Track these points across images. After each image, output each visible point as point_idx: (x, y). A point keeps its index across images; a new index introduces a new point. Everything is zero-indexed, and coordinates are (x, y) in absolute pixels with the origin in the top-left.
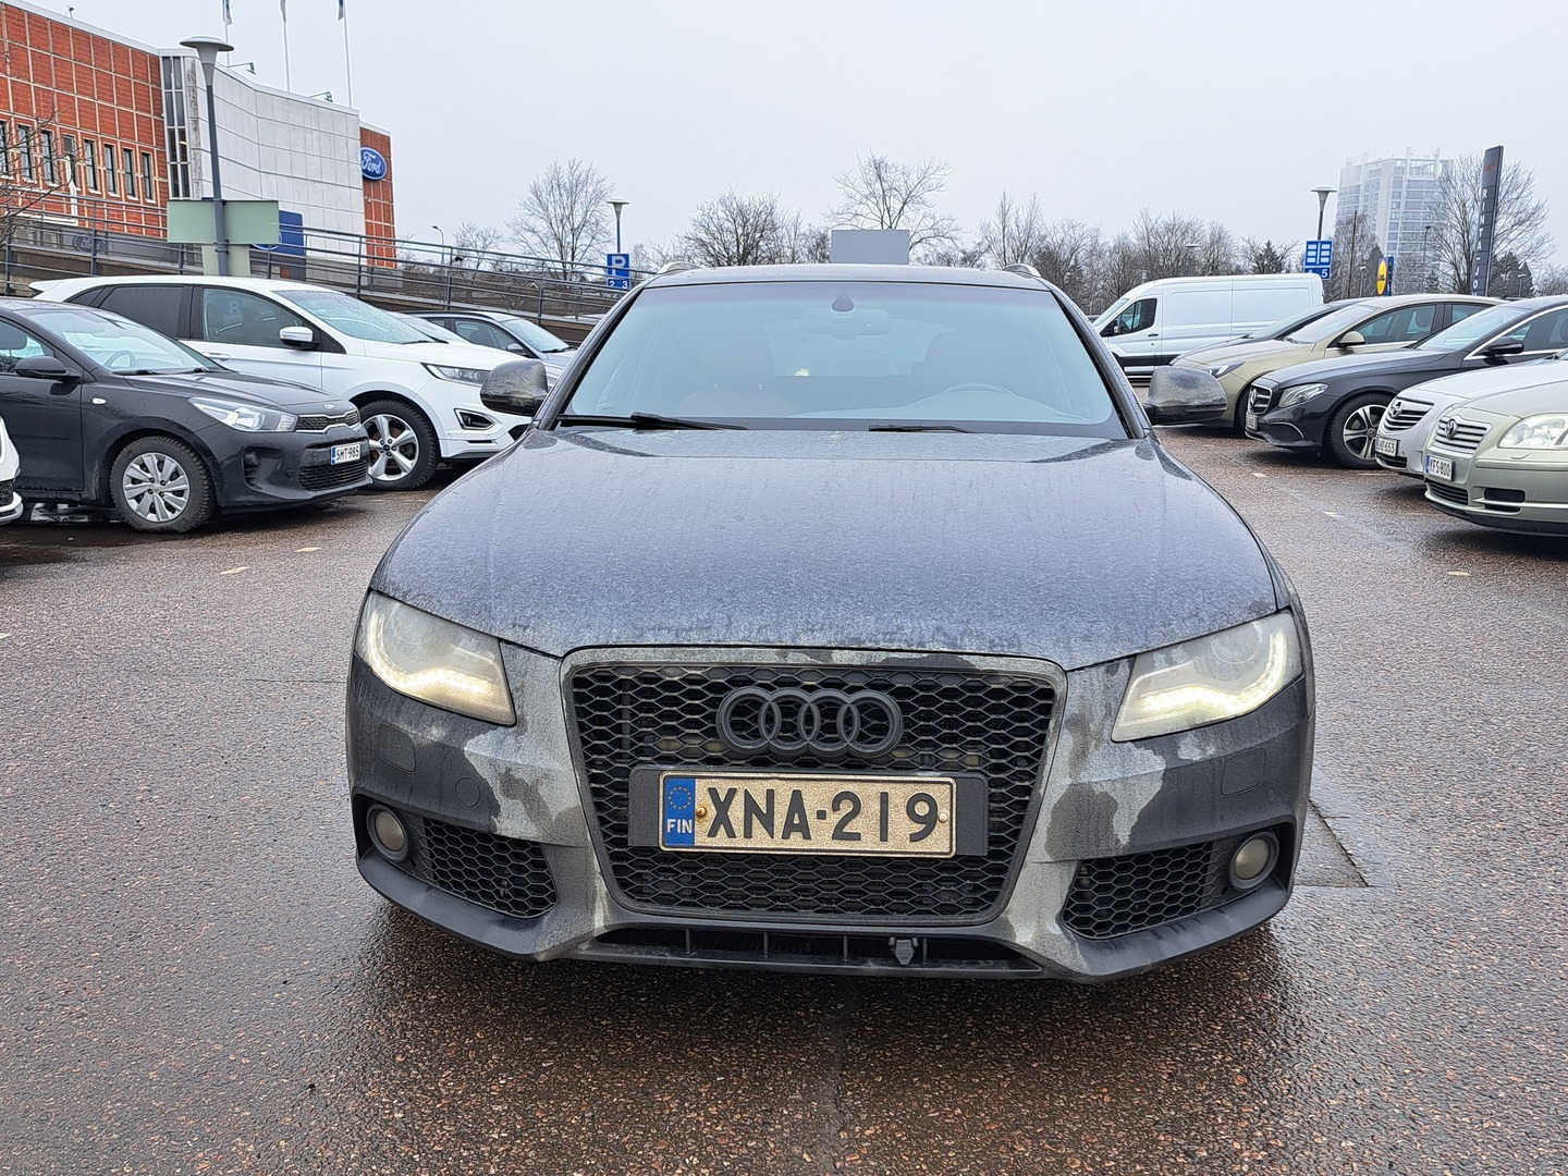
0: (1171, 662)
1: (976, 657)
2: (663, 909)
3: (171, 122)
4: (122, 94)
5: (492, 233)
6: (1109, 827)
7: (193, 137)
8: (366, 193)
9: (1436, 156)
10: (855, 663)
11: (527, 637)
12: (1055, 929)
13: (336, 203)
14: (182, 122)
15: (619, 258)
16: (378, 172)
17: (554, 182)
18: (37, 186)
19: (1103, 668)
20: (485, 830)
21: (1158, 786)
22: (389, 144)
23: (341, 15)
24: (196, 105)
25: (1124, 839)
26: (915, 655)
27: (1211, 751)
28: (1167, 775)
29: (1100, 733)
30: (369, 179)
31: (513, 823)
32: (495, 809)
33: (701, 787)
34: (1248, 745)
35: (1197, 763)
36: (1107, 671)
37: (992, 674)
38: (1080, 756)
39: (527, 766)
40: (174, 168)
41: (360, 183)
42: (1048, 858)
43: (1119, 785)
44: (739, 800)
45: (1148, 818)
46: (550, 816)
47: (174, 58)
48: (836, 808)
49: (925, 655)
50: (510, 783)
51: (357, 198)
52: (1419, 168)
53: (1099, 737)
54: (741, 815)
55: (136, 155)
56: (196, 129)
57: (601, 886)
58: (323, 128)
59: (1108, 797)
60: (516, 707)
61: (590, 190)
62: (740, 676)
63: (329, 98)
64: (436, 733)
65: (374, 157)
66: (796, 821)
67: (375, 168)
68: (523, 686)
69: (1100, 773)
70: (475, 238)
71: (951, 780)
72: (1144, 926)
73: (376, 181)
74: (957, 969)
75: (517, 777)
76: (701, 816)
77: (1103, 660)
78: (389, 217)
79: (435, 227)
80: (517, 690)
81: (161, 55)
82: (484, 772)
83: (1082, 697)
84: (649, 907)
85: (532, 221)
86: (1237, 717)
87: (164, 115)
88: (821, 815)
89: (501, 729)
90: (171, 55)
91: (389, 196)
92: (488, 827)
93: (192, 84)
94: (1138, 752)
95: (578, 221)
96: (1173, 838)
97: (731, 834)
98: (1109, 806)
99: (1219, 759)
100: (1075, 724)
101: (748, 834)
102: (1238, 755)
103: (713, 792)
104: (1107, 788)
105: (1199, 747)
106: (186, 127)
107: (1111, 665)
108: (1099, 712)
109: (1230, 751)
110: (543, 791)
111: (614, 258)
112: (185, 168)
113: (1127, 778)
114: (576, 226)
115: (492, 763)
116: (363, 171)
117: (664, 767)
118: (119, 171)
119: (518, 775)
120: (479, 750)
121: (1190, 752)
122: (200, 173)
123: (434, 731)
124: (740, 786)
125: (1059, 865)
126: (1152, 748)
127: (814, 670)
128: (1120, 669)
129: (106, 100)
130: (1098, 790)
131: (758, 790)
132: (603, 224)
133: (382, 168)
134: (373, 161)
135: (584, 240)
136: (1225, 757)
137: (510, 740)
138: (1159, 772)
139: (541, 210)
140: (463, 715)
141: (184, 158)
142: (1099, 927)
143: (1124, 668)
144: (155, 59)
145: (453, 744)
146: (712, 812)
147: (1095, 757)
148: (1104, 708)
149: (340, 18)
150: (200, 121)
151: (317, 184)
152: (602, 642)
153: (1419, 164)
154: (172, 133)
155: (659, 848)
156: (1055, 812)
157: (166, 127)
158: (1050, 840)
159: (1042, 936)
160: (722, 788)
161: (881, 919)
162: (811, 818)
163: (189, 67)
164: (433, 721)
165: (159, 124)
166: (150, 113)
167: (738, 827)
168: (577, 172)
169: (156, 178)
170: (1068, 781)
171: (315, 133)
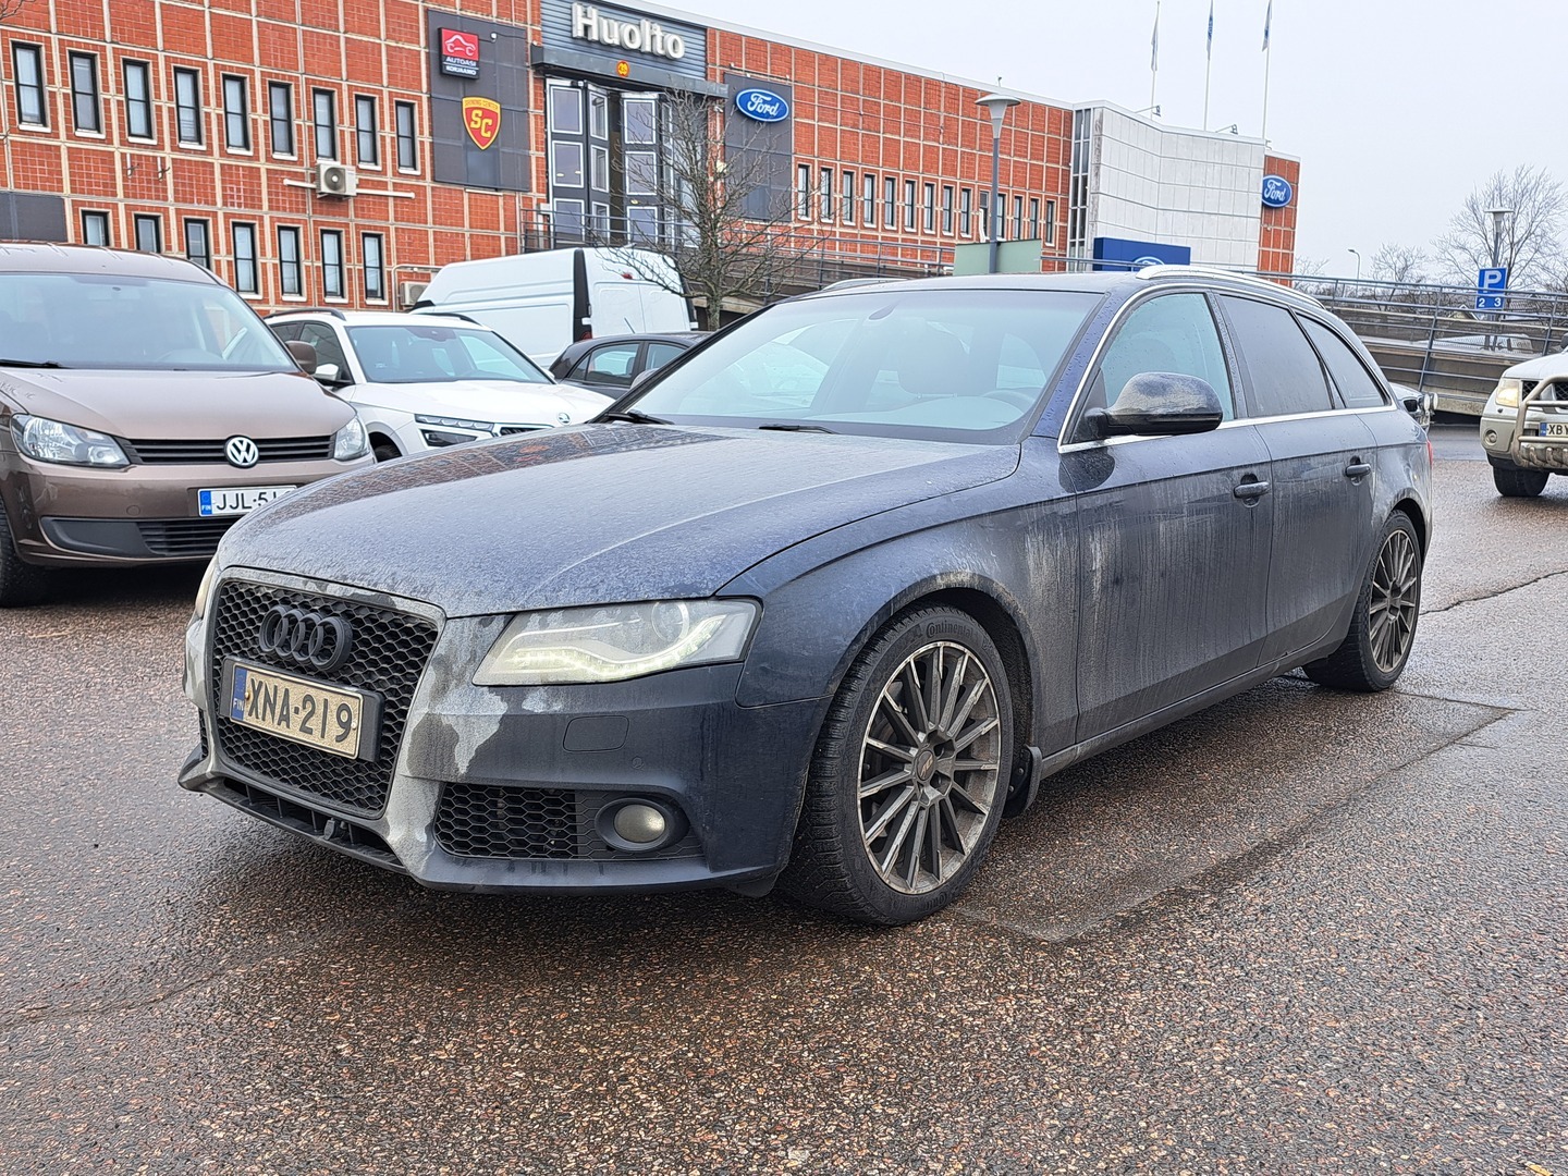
0: (544, 625)
1: (400, 599)
2: (237, 767)
3: (1076, 171)
4: (1036, 149)
5: (1415, 254)
6: (451, 756)
7: (1094, 182)
8: (1265, 220)
10: (336, 595)
12: (422, 837)
13: (1230, 234)
14: (1085, 170)
15: (1493, 273)
16: (1281, 199)
17: (1496, 193)
18: (954, 237)
19: (477, 620)
21: (495, 728)
22: (1298, 170)
23: (1266, 45)
24: (1100, 152)
25: (463, 770)
26: (369, 593)
27: (557, 707)
28: (504, 720)
29: (462, 675)
30: (1269, 206)
33: (250, 676)
34: (605, 710)
35: (537, 715)
36: (480, 623)
37: (407, 616)
38: (441, 691)
40: (1075, 212)
41: (1257, 210)
42: (408, 773)
43: (461, 721)
44: (263, 689)
45: (484, 754)
46: (196, 686)
47: (1086, 110)
48: (303, 707)
49: (374, 593)
51: (1252, 227)
53: (460, 678)
54: (263, 702)
55: (1042, 204)
56: (1097, 174)
57: (212, 742)
58: (1226, 160)
59: (452, 729)
61: (1540, 198)
63: (1234, 131)
65: (1279, 184)
66: (285, 713)
67: (1280, 195)
69: (451, 710)
70: (1395, 259)
71: (360, 696)
72: (505, 855)
73: (1278, 209)
74: (361, 854)
76: (246, 699)
77: (479, 613)
78: (1289, 243)
79: (1352, 251)
81: (1074, 109)
83: (451, 641)
84: (232, 763)
85: (1463, 238)
86: (597, 683)
87: (1072, 164)
88: (297, 711)
90: (1083, 108)
91: (1291, 223)
93: (1098, 133)
94: (487, 695)
95: (1520, 233)
96: (506, 777)
97: (257, 717)
98: (454, 738)
99: (562, 716)
100: (439, 663)
101: (264, 719)
102: (586, 716)
103: (254, 681)
104: (452, 721)
105: (546, 702)
106: (1089, 174)
107: (487, 618)
108: (464, 657)
109: (577, 711)
111: (1487, 274)
112: (1083, 211)
113: (468, 716)
114: (1516, 240)
116: (1264, 197)
117: (237, 658)
118: (1025, 219)
121: (534, 704)
122: (1096, 216)
124: (264, 679)
125: (420, 782)
126: (502, 695)
127: (319, 599)
128: (494, 622)
129: (1020, 156)
130: (445, 721)
131: (272, 683)
132: (1551, 235)
133: (1286, 196)
134: (1277, 188)
135: (1525, 253)
136: (571, 715)
138: (496, 716)
139: (1477, 226)
141: (1084, 203)
142: (458, 844)
143: (498, 623)
144: (1069, 114)
146: (251, 698)
147: (453, 696)
148: (468, 654)
149: (1264, 49)
150: (1102, 167)
151: (1213, 217)
154: (1076, 179)
155: (230, 720)
156: (414, 734)
157: (1072, 175)
158: (410, 757)
159: (408, 841)
160: (258, 678)
162: (292, 711)
163: (1097, 117)
165: (1066, 174)
166: (1058, 163)
167: (261, 711)
168: (1525, 180)
169: (1057, 223)
170: (426, 710)
171: (1217, 167)
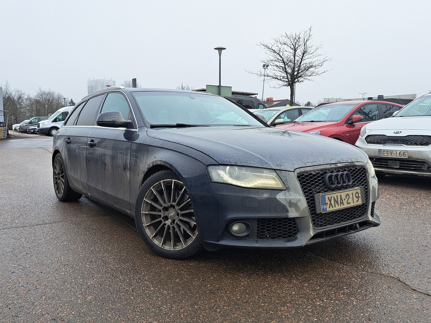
2: (321, 228)
9: (111, 80)
10: (341, 166)
11: (283, 168)
20: (285, 217)
31: (293, 214)
32: (287, 211)
33: (326, 197)
37: (357, 166)
39: (294, 199)
44: (333, 198)
46: (301, 210)
48: (346, 198)
50: (291, 204)
52: (107, 82)
54: (333, 202)
57: (311, 225)
60: (286, 185)
62: (325, 171)
64: (266, 196)
66: (342, 202)
68: (287, 179)
71: (359, 188)
75: (292, 202)
76: (327, 204)
80: (285, 181)
82: (284, 202)
84: (319, 228)
89: (283, 191)
92: (286, 216)
97: (333, 207)
100: (370, 174)
101: (335, 207)
103: (328, 198)
110: (299, 204)
115: (286, 199)
117: (320, 194)
119: (292, 201)
120: (280, 197)
123: (265, 195)
124: (332, 195)
127: (335, 169)
131: (335, 196)
137: (287, 193)
140: (271, 190)
145: (273, 197)
146: (329, 203)
152: (300, 167)
153: (107, 81)
155: (321, 213)
160: (330, 196)
161: (352, 221)
162: (343, 200)
164: (263, 193)
167: (333, 205)
